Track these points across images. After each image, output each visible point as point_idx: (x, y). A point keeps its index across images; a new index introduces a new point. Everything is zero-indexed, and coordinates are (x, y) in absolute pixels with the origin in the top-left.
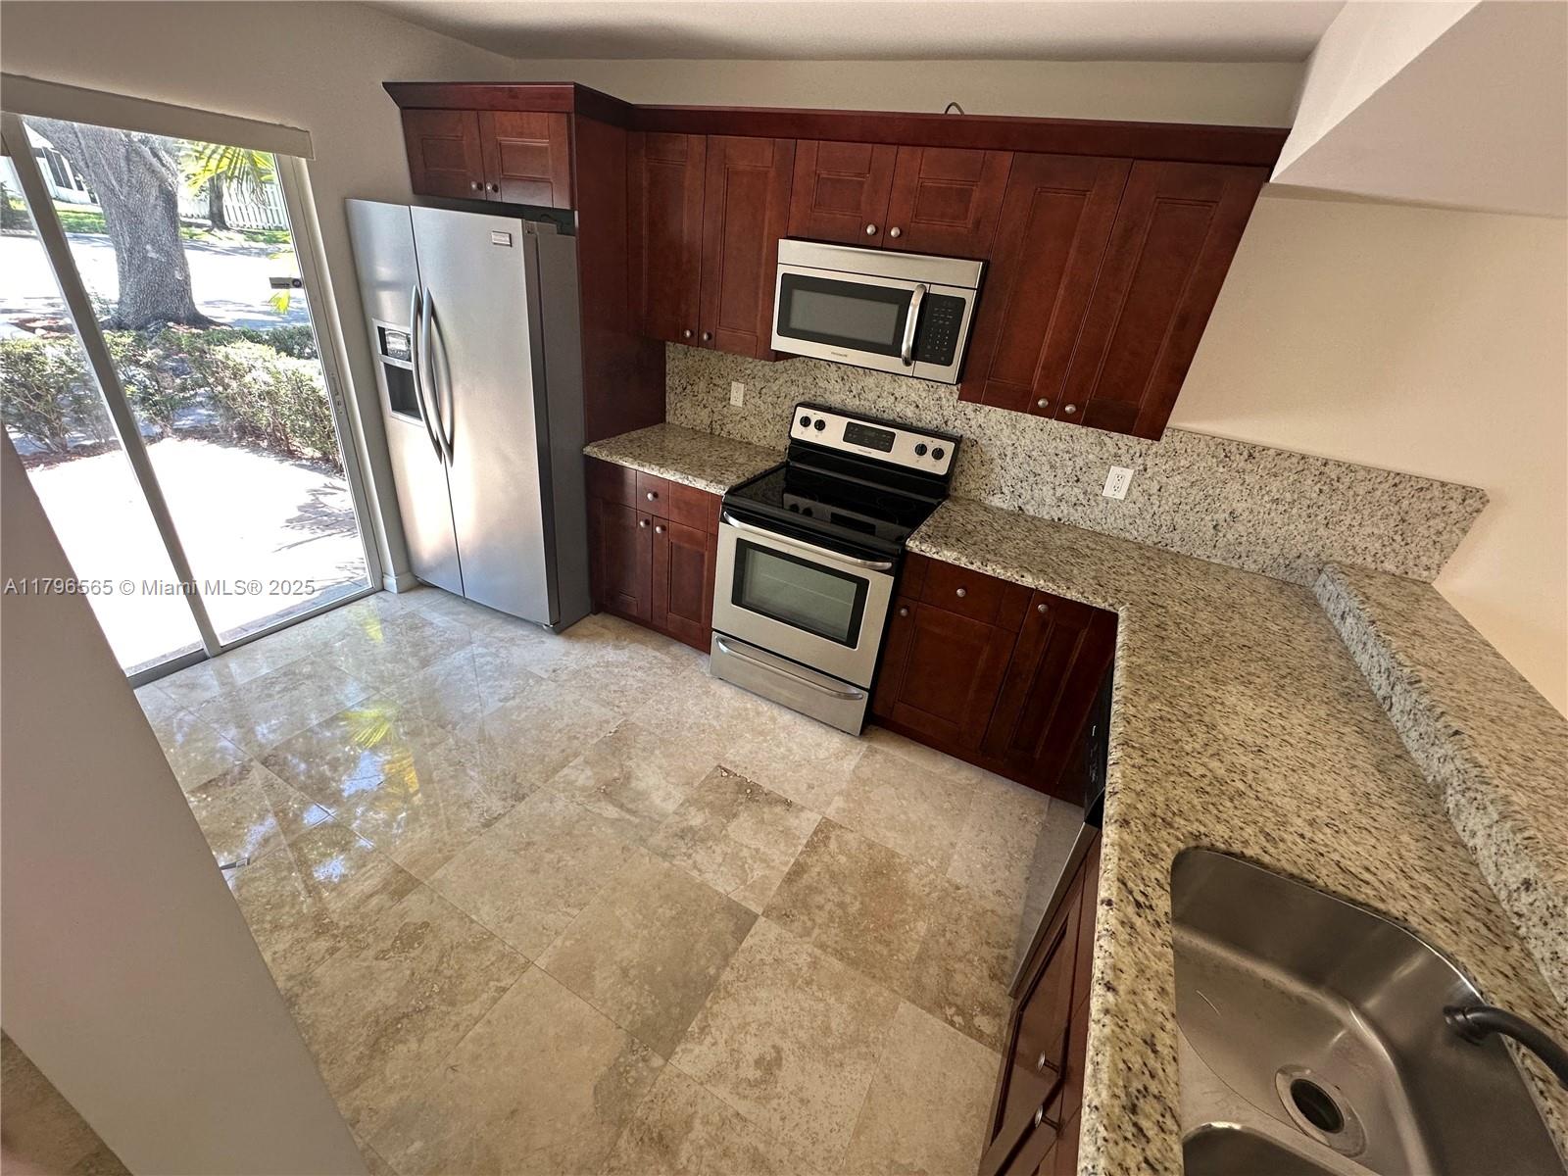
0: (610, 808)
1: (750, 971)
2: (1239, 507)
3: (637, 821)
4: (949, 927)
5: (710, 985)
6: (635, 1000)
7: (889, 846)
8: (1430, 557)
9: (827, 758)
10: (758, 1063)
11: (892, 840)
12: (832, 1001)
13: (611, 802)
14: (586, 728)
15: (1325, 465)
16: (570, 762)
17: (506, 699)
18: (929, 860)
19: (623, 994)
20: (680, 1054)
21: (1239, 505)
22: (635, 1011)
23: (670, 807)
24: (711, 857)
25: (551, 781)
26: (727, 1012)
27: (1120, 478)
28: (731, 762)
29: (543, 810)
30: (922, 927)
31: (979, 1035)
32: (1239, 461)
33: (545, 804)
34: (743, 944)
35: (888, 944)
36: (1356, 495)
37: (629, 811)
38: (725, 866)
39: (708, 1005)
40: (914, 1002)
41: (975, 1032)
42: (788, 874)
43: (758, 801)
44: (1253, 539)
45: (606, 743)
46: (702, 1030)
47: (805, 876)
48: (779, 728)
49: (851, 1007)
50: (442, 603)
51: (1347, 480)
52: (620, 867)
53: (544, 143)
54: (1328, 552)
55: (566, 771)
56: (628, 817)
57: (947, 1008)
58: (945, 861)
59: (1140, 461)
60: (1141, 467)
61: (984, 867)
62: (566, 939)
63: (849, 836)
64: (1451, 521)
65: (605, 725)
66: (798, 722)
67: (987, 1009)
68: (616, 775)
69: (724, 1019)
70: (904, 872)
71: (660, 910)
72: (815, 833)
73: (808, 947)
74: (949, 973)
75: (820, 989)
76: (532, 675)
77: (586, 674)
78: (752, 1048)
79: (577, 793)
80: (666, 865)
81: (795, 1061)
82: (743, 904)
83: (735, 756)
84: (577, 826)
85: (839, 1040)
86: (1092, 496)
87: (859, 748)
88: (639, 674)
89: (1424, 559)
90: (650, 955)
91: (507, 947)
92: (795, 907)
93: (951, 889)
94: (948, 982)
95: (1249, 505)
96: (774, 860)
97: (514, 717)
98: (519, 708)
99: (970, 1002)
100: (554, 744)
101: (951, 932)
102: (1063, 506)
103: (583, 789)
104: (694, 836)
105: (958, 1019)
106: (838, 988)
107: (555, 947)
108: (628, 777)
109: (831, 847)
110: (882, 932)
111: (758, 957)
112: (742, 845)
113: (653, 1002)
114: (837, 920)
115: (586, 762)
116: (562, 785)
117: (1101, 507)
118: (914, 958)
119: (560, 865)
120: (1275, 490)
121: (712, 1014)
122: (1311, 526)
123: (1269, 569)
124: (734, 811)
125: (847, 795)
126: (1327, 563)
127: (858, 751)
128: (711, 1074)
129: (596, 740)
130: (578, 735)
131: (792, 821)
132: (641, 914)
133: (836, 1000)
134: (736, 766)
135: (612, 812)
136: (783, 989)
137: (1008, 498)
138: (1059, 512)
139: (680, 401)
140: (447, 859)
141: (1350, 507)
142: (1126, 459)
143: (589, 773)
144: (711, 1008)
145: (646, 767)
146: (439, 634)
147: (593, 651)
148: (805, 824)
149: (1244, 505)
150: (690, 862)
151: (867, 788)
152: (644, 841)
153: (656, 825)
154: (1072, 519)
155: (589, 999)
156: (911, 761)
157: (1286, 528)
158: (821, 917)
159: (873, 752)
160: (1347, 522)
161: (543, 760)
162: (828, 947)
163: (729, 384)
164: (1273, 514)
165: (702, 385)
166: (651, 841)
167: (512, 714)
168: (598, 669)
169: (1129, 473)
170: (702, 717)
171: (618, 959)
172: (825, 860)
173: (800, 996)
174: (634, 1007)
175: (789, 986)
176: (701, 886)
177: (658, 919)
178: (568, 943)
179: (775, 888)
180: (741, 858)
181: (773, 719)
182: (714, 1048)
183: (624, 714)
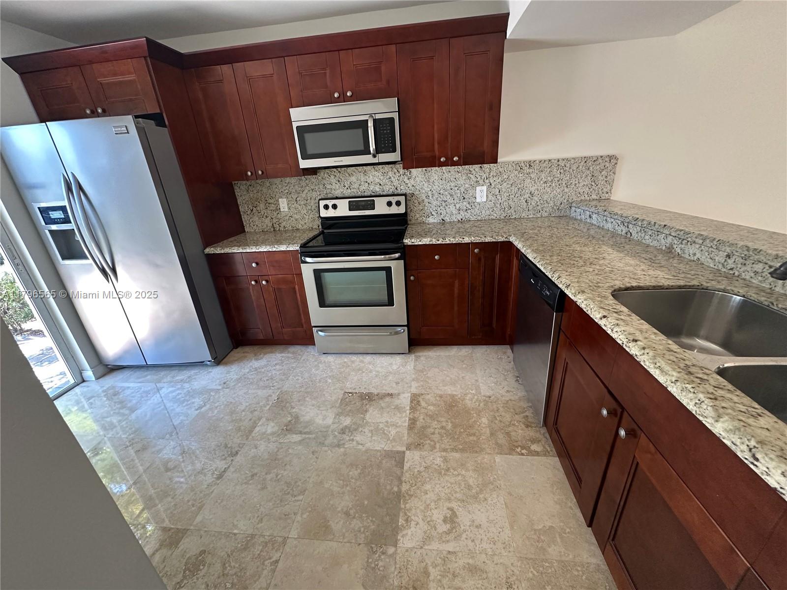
0: (294, 436)
1: (416, 479)
2: (533, 189)
3: (314, 436)
4: (497, 414)
5: (399, 496)
6: (361, 525)
7: (449, 393)
8: (606, 188)
9: (398, 368)
10: (445, 521)
11: (449, 390)
12: (464, 472)
13: (293, 433)
14: (259, 403)
15: (558, 161)
16: (258, 424)
17: (200, 408)
18: (470, 391)
19: (352, 526)
20: (402, 539)
21: (532, 188)
22: (364, 531)
23: (329, 421)
24: (364, 436)
25: (250, 437)
26: (415, 506)
27: (481, 191)
28: (351, 388)
29: (253, 454)
30: (484, 420)
31: (537, 454)
32: (527, 170)
33: (252, 450)
34: (405, 468)
35: (474, 435)
36: (573, 170)
37: (305, 433)
38: (374, 436)
39: (403, 506)
40: (501, 454)
41: (534, 453)
42: (408, 426)
43: (374, 400)
44: (542, 202)
45: (275, 406)
46: (407, 520)
47: (418, 423)
48: (367, 364)
49: (475, 470)
50: (131, 375)
51: (568, 165)
52: (316, 462)
53: (132, 77)
54: (571, 198)
55: (257, 429)
56: (307, 436)
57: (516, 449)
58: (478, 388)
59: (487, 181)
60: (489, 184)
61: (496, 383)
62: (302, 514)
63: (429, 396)
64: (609, 171)
65: (270, 398)
66: (375, 358)
67: (534, 441)
68: (289, 419)
69: (415, 509)
70: (462, 401)
71: (351, 473)
72: (411, 402)
73: (439, 454)
74: (508, 434)
75: (455, 470)
76: (212, 390)
77: (245, 378)
78: (437, 516)
79: (270, 437)
80: (342, 450)
81: (463, 510)
82: (394, 449)
83: (351, 384)
84: (278, 453)
85: (478, 489)
86: (472, 204)
87: (411, 358)
88: (278, 367)
89: (605, 189)
90: (357, 498)
91: (266, 537)
92: (421, 439)
93: (487, 399)
94: (510, 438)
95: (536, 187)
96: (398, 423)
97: (210, 415)
98: (210, 409)
99: (524, 441)
100: (243, 419)
101: (498, 416)
102: (462, 212)
103: (273, 434)
104: (349, 430)
105: (524, 451)
106: (463, 465)
107: (298, 521)
108: (297, 417)
109: (423, 405)
110: (468, 430)
111: (416, 470)
112: (377, 423)
113: (372, 521)
114: (445, 435)
115: (268, 420)
116: (259, 437)
117: (477, 208)
118: (489, 435)
119: (279, 477)
120: (544, 178)
121: (407, 510)
122: (562, 189)
123: (552, 213)
124: (365, 409)
125: (416, 380)
126: (572, 203)
127: (411, 359)
128: (424, 540)
129: (268, 407)
130: (256, 409)
131: (397, 402)
132: (341, 480)
133: (465, 471)
134: (355, 389)
135: (296, 438)
136: (437, 479)
137: (436, 216)
138: (460, 216)
139: (251, 218)
140: (200, 508)
141: (573, 176)
142: (481, 182)
143: (273, 424)
144: (405, 507)
145: (305, 408)
146: (137, 391)
147: (243, 366)
148: (405, 400)
149: (534, 188)
150: (355, 443)
151: (425, 373)
152: (323, 444)
153: (326, 433)
154: (467, 217)
155: (333, 539)
156: (438, 354)
157: (553, 193)
158: (436, 437)
159: (418, 358)
160: (574, 183)
161: (240, 429)
162: (447, 449)
163: (278, 201)
164: (546, 188)
165: (262, 206)
166: (327, 442)
167: (208, 414)
168: (251, 373)
169: (485, 188)
170: (323, 374)
171: (339, 509)
172: (423, 412)
173: (447, 478)
174: (362, 529)
175: (439, 476)
176: (367, 451)
177: (352, 478)
178: (305, 516)
179: (406, 435)
180: (381, 429)
181: (362, 362)
182: (418, 526)
183: (278, 389)
